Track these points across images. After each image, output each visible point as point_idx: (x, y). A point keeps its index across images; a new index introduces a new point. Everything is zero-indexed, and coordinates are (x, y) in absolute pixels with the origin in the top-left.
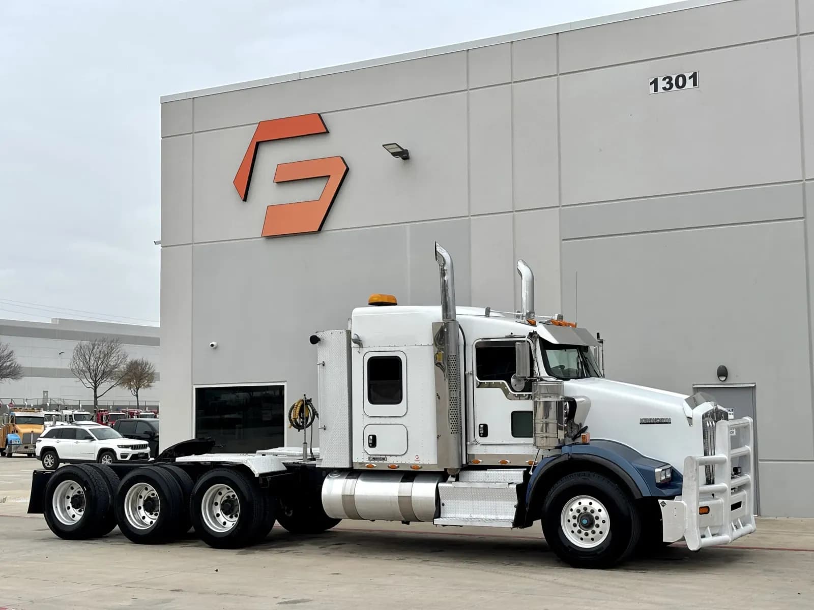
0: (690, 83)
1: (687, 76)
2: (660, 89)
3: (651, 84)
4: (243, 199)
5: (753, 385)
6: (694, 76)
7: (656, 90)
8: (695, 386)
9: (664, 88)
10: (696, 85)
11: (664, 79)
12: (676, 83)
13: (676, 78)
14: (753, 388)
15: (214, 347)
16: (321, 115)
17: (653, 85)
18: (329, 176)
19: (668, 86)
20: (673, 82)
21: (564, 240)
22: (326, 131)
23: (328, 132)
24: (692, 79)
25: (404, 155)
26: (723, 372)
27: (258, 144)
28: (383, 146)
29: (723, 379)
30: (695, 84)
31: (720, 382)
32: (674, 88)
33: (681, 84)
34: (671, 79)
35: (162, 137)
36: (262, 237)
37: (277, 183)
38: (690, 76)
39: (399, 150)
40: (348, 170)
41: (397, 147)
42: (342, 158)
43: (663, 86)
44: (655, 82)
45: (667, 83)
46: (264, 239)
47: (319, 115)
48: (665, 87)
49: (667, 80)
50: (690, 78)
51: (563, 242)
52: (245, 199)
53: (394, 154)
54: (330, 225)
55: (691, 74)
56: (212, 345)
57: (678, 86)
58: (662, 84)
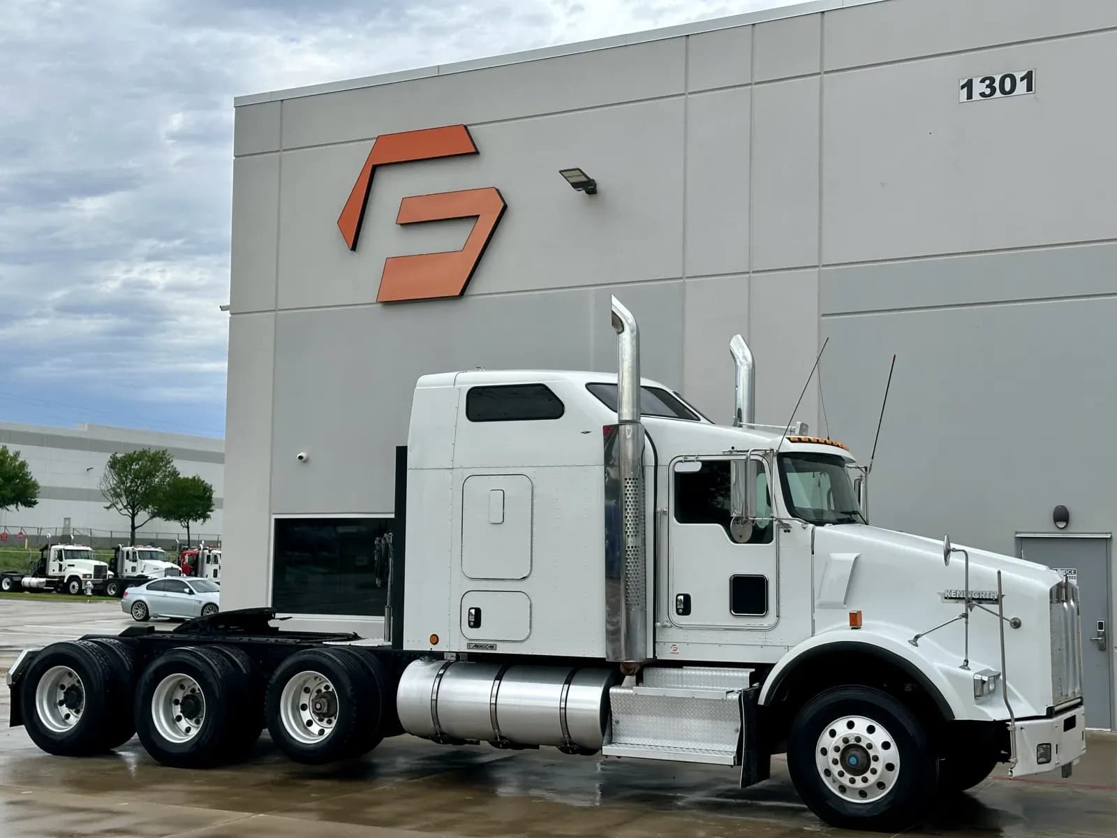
0: (1021, 86)
1: (1018, 77)
2: (976, 96)
3: (963, 87)
4: (351, 247)
5: (1109, 536)
6: (1029, 77)
7: (970, 96)
8: (1018, 535)
9: (983, 95)
10: (1031, 90)
11: (983, 81)
12: (1000, 86)
13: (1002, 78)
14: (1107, 541)
15: (303, 460)
16: (469, 128)
17: (966, 89)
18: (478, 216)
19: (988, 91)
20: (997, 85)
21: (823, 315)
22: (474, 150)
23: (477, 153)
24: (1025, 80)
25: (588, 187)
26: (1062, 516)
27: (375, 168)
28: (561, 172)
29: (1062, 525)
30: (1029, 88)
31: (1057, 530)
32: (998, 94)
33: (1008, 87)
34: (992, 80)
35: (235, 156)
36: (377, 302)
37: (402, 225)
38: (1022, 75)
39: (583, 179)
40: (505, 207)
41: (580, 174)
42: (498, 190)
43: (981, 92)
44: (969, 85)
45: (987, 87)
46: (379, 306)
47: (466, 127)
48: (984, 93)
49: (988, 82)
50: (1022, 79)
51: (824, 318)
52: (354, 248)
53: (576, 185)
54: (478, 286)
55: (1024, 74)
56: (301, 458)
57: (1003, 91)
58: (979, 87)
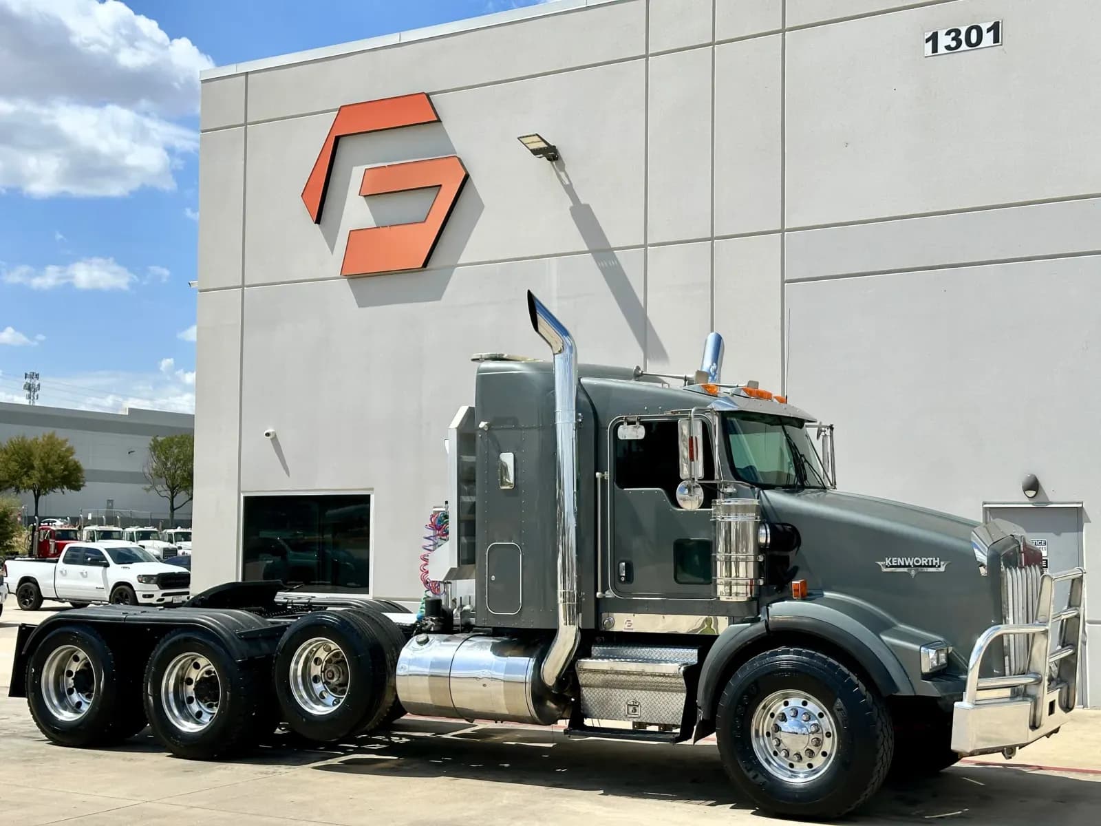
0: (988, 38)
1: (985, 27)
2: (941, 49)
3: (927, 41)
4: (315, 220)
5: (1080, 505)
6: (995, 28)
7: (935, 49)
8: (987, 506)
9: (948, 47)
10: (998, 42)
11: (948, 33)
12: (966, 38)
13: (967, 30)
14: (1078, 510)
15: (271, 436)
16: (430, 96)
17: (931, 42)
19: (953, 44)
20: (962, 37)
21: (788, 281)
22: (436, 119)
23: (439, 121)
24: (992, 31)
25: (550, 153)
26: (1033, 485)
27: (337, 139)
28: (519, 138)
29: (1032, 493)
30: (996, 40)
31: (1027, 500)
32: (964, 46)
33: (974, 39)
34: (958, 32)
36: (341, 276)
38: (989, 27)
39: (543, 145)
40: (467, 176)
41: (539, 139)
42: (460, 160)
43: (946, 45)
44: (934, 38)
45: (953, 39)
46: (344, 279)
47: (428, 95)
49: (953, 34)
50: (989, 30)
51: (789, 284)
52: (318, 221)
53: (535, 152)
54: (440, 259)
55: (990, 25)
56: (269, 434)
57: (969, 43)
58: (944, 40)
